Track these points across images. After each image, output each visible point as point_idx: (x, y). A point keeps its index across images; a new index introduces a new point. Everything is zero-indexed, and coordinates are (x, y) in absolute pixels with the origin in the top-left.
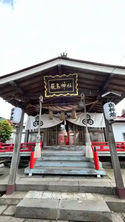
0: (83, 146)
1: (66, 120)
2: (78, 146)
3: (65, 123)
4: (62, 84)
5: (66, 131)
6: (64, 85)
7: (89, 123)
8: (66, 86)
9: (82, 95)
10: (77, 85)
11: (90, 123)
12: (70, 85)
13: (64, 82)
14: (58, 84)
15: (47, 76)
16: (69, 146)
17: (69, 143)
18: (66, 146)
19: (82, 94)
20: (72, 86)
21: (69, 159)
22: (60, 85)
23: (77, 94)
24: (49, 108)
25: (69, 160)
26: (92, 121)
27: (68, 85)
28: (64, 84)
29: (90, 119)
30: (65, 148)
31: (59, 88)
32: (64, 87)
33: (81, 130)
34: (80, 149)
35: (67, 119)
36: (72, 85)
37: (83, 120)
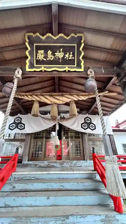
0: (81, 161)
1: (59, 123)
2: (75, 161)
3: (57, 128)
4: (57, 52)
5: (59, 138)
6: (60, 55)
7: (89, 128)
8: (64, 56)
9: (91, 72)
10: (83, 54)
11: (91, 127)
12: (70, 54)
13: (61, 50)
14: (51, 52)
15: (32, 34)
16: (61, 161)
17: (61, 156)
18: (58, 161)
19: (91, 70)
20: (74, 56)
21: (62, 186)
22: (53, 54)
23: (82, 70)
24: (33, 99)
25: (62, 188)
26: (94, 126)
27: (67, 56)
28: (60, 52)
29: (91, 123)
30: (55, 165)
31: (51, 58)
32: (61, 57)
33: (79, 138)
34: (78, 165)
35: (61, 121)
36: (74, 54)
37: (82, 124)
